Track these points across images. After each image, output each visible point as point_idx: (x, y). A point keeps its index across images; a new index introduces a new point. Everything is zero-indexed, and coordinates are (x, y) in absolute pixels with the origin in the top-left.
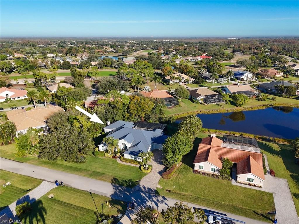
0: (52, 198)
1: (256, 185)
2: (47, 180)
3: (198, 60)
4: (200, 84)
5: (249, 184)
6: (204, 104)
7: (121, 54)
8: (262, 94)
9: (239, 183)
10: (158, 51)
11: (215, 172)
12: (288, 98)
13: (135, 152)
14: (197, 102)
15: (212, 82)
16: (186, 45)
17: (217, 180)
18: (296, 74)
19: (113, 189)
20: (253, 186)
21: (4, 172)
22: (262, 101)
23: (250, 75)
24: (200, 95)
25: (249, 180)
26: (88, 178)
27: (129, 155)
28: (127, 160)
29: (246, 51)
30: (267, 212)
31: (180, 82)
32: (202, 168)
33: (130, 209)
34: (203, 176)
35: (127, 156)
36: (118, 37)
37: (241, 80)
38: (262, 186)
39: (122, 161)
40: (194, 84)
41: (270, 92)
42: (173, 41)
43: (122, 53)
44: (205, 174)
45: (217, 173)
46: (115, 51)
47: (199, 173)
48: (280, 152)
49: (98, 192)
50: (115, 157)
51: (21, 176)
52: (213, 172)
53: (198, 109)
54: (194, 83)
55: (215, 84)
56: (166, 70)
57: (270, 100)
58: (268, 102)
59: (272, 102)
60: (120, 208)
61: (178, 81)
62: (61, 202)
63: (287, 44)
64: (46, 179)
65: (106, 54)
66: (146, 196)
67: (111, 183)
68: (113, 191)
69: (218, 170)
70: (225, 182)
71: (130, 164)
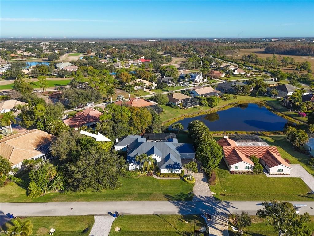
0: (120, 231)
1: (286, 174)
2: (98, 214)
3: (140, 64)
4: (163, 89)
5: (280, 174)
6: (184, 109)
7: (47, 59)
8: (225, 94)
9: (272, 175)
10: (87, 54)
11: (249, 169)
12: (244, 95)
13: (172, 165)
14: (176, 107)
15: (172, 86)
16: (113, 48)
17: (254, 176)
18: (234, 74)
19: (175, 206)
20: (283, 175)
21: (34, 218)
22: (227, 100)
23: (201, 77)
24: (178, 100)
25: (279, 170)
26: (140, 201)
27: (166, 169)
28: (164, 175)
29: (177, 54)
30: (306, 193)
31: (143, 88)
32: (237, 168)
33: (209, 220)
34: (240, 175)
35: (163, 171)
36: (20, 37)
37: (195, 82)
38: (290, 174)
39: (160, 177)
40: (157, 90)
41: (227, 92)
42: (95, 42)
43: (49, 58)
44: (242, 173)
45: (250, 170)
46: (34, 55)
47: (236, 173)
48: (276, 143)
49: (163, 212)
50: (149, 174)
51: (61, 218)
52: (247, 170)
53: (181, 113)
54: (157, 88)
55: (176, 88)
56: (124, 76)
57: (232, 99)
58: (232, 101)
59: (236, 101)
60: (198, 222)
61: (140, 87)
62: (134, 232)
63: (206, 45)
64: (96, 214)
65: (26, 59)
66: (211, 205)
67: (168, 201)
68: (177, 207)
69: (251, 167)
70: (260, 176)
71: (169, 178)
